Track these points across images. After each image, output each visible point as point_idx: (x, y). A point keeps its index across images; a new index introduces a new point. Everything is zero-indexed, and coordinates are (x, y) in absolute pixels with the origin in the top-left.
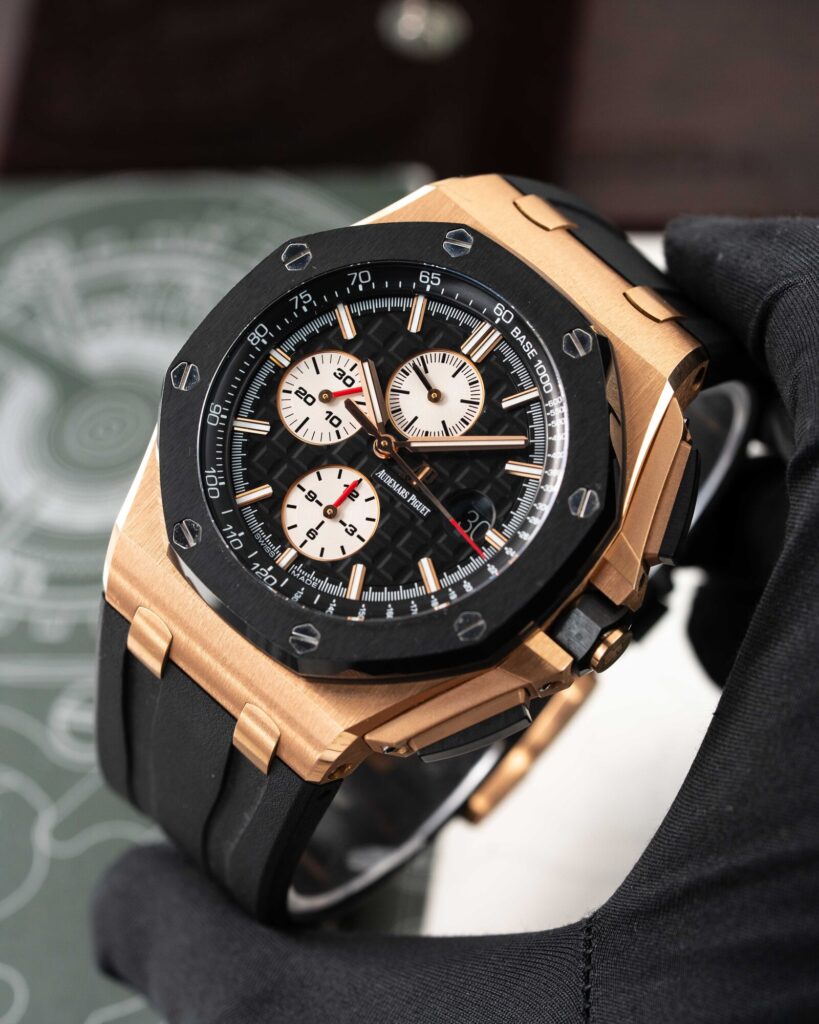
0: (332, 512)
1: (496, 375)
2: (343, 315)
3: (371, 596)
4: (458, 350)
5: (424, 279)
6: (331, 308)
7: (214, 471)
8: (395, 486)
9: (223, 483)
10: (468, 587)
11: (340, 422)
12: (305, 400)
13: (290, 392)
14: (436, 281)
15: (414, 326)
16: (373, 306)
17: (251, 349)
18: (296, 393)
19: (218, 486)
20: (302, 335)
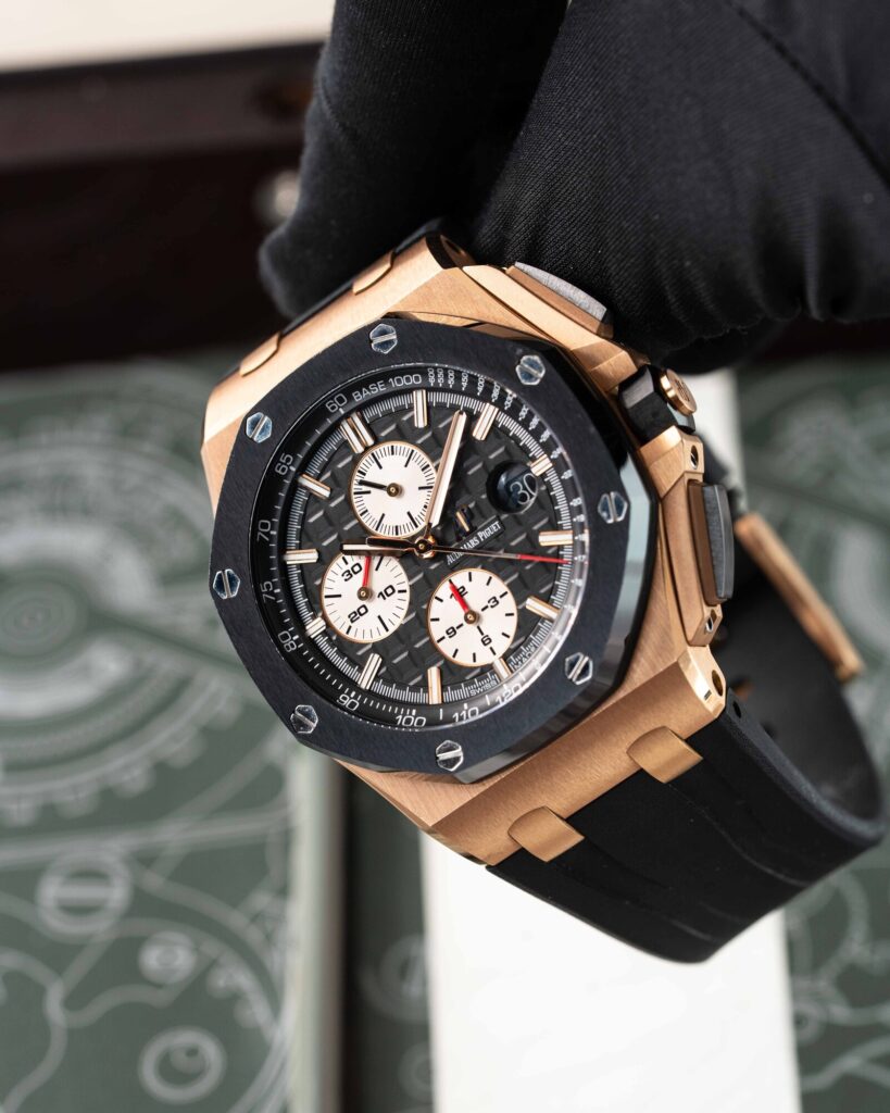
0: (473, 617)
1: (391, 427)
2: (294, 557)
4: (357, 459)
5: (283, 470)
6: (284, 568)
7: (400, 717)
8: (466, 548)
9: (414, 712)
10: (577, 502)
11: (391, 587)
12: (361, 615)
13: (350, 627)
14: (288, 460)
15: (323, 492)
16: (294, 527)
17: (299, 651)
18: (352, 621)
19: (415, 717)
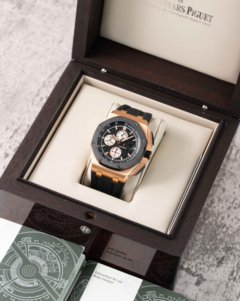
0: (116, 152)
1: (128, 131)
2: (108, 130)
3: (124, 160)
4: (122, 130)
5: (116, 123)
6: (106, 130)
8: (122, 147)
9: (102, 153)
10: (134, 155)
11: (112, 142)
15: (117, 129)
16: (111, 128)
17: (100, 138)
18: (106, 141)
20: (104, 134)
